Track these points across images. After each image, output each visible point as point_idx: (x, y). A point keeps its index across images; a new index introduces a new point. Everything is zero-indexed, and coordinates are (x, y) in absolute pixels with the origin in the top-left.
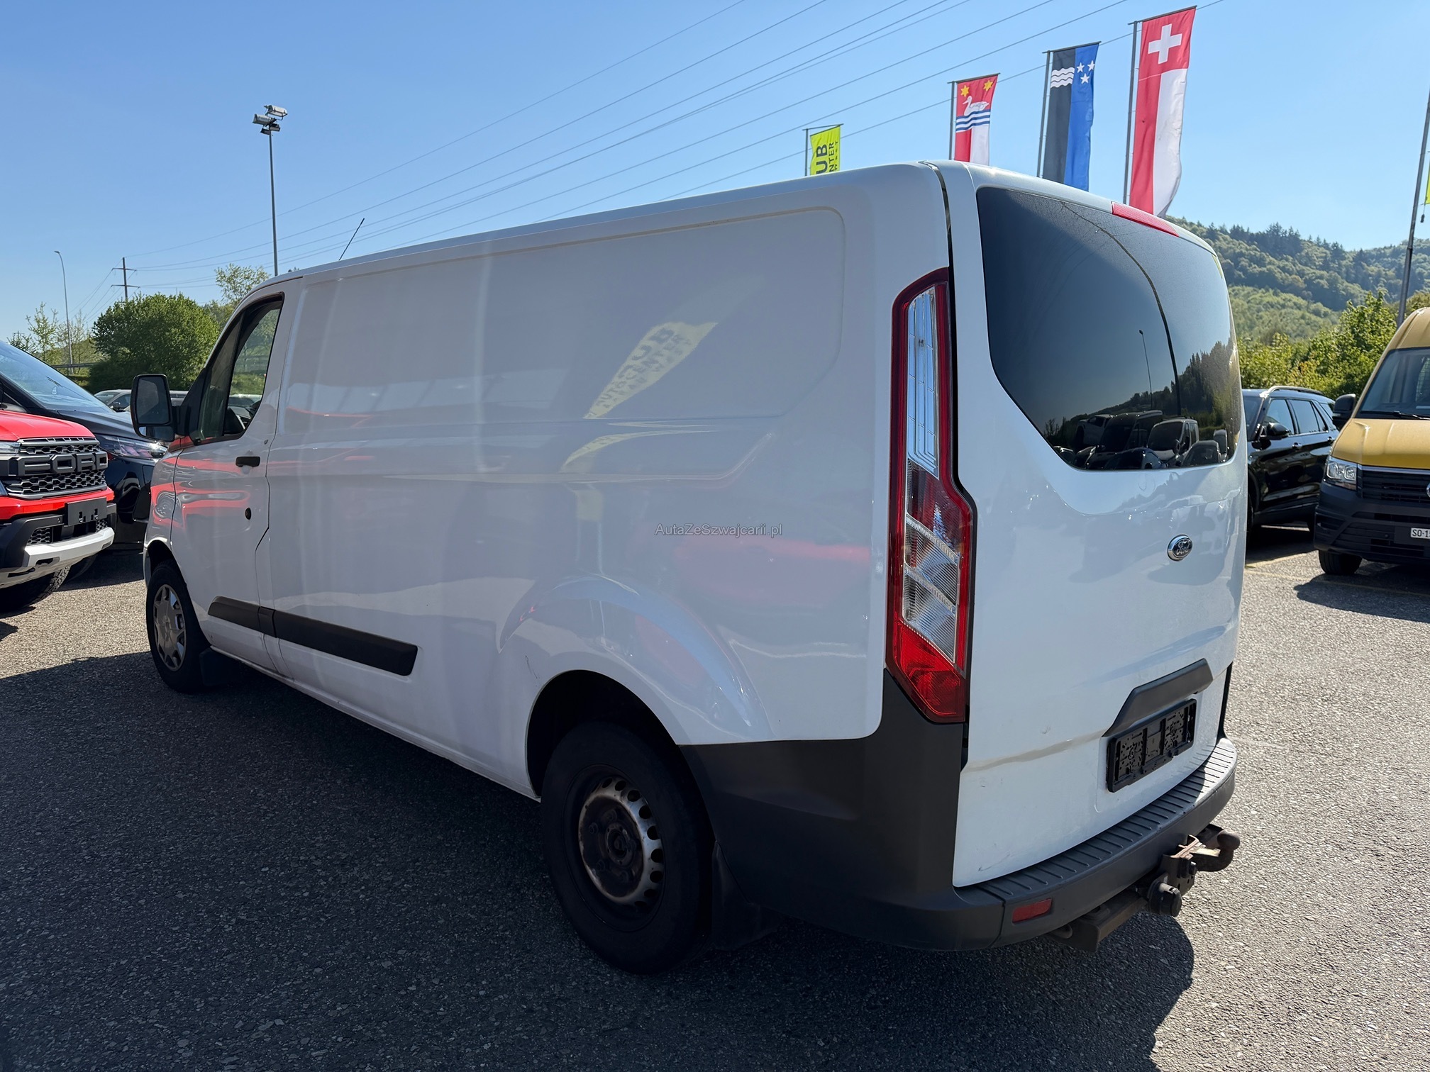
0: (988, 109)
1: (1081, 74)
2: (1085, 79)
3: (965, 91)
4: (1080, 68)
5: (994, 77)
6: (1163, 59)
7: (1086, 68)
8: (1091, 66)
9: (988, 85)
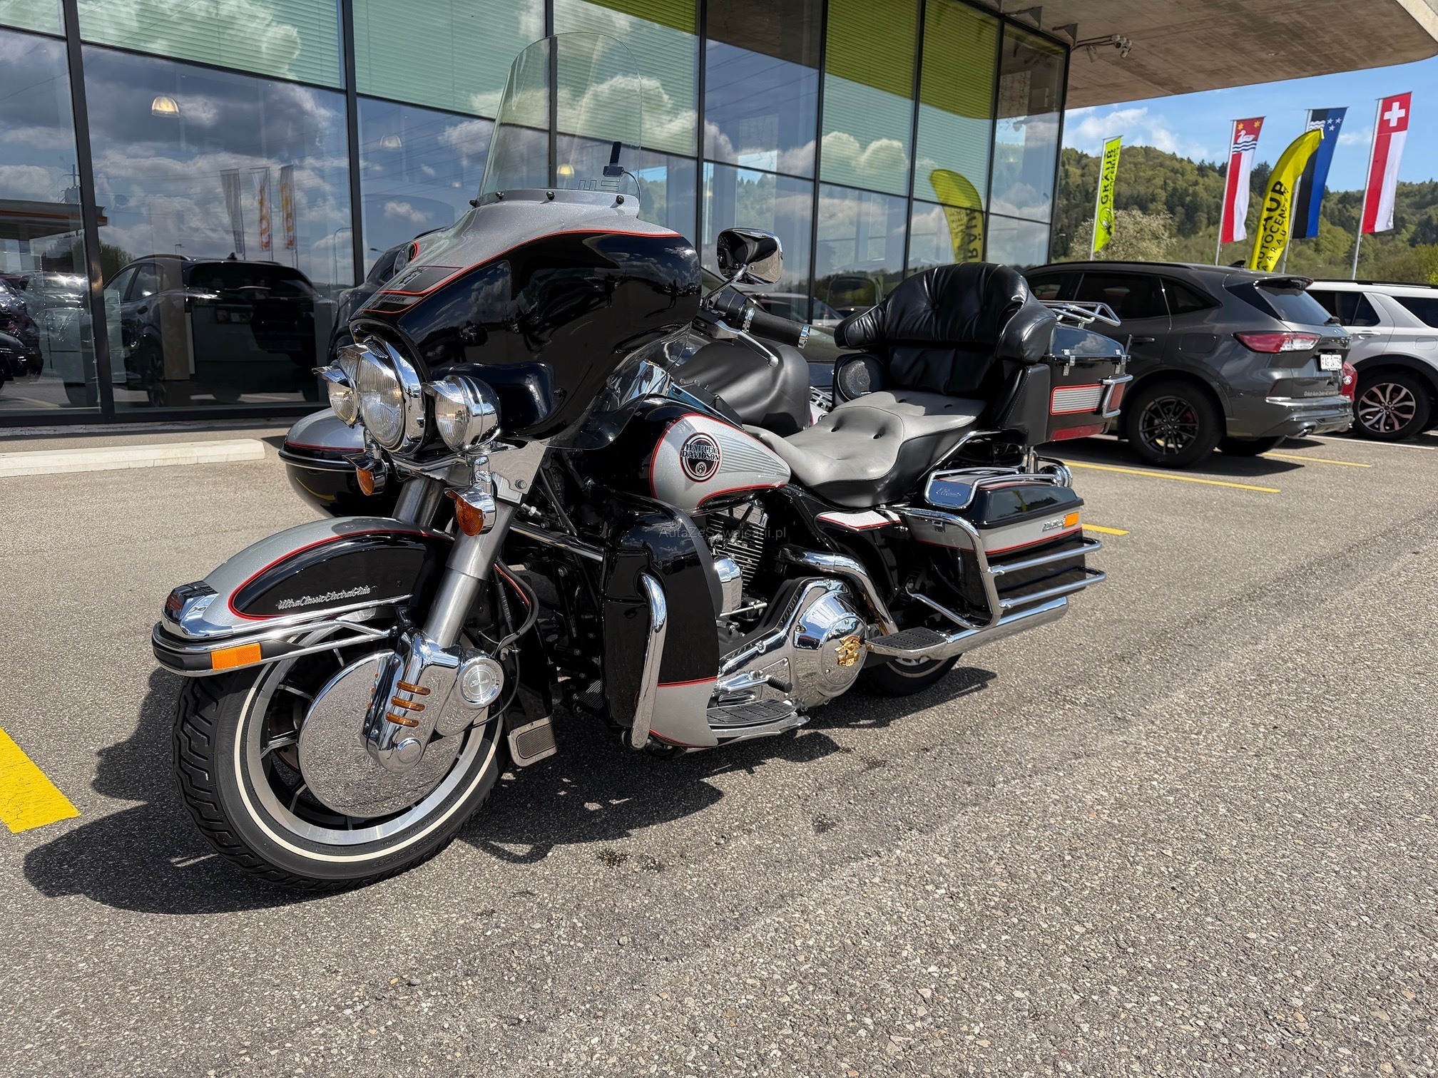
0: (1255, 139)
1: (1330, 125)
2: (1332, 128)
3: (1241, 126)
4: (1330, 121)
5: (1261, 119)
6: (1393, 123)
7: (1333, 123)
8: (1338, 121)
9: (1257, 124)
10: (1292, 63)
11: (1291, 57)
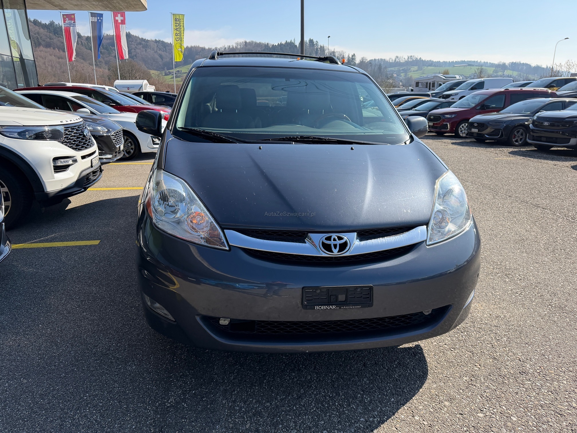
2: (100, 21)
4: (99, 18)
6: (120, 21)
9: (73, 17)
10: (103, 6)
11: (103, 5)
